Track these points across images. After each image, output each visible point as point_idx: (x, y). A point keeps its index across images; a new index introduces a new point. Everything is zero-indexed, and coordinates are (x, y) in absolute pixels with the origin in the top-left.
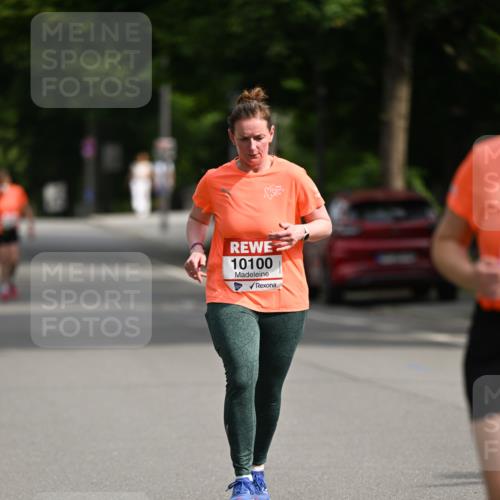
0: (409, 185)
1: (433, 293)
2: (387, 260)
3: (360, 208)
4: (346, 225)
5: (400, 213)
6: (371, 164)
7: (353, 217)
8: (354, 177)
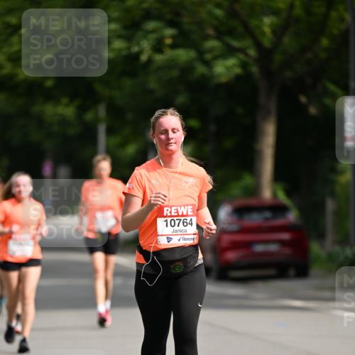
0: (275, 195)
1: (292, 272)
2: (259, 248)
3: (240, 211)
4: (230, 224)
5: (268, 214)
6: (248, 180)
7: (235, 218)
8: (236, 189)
